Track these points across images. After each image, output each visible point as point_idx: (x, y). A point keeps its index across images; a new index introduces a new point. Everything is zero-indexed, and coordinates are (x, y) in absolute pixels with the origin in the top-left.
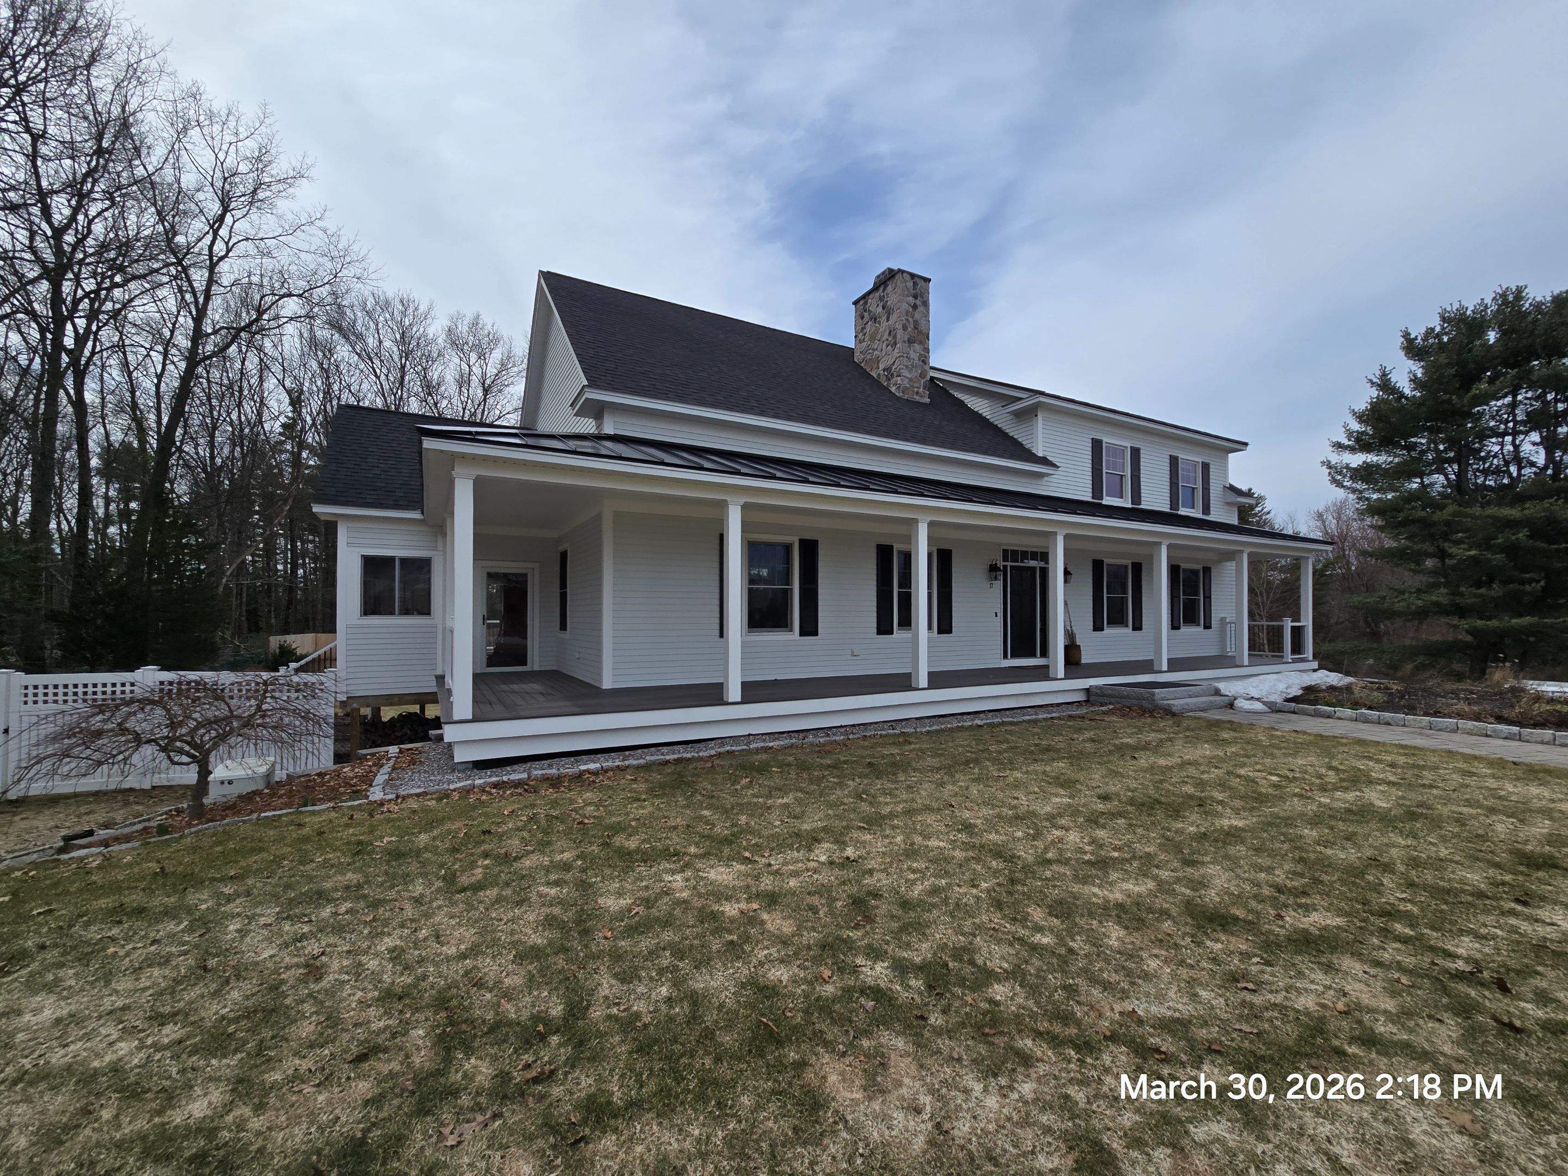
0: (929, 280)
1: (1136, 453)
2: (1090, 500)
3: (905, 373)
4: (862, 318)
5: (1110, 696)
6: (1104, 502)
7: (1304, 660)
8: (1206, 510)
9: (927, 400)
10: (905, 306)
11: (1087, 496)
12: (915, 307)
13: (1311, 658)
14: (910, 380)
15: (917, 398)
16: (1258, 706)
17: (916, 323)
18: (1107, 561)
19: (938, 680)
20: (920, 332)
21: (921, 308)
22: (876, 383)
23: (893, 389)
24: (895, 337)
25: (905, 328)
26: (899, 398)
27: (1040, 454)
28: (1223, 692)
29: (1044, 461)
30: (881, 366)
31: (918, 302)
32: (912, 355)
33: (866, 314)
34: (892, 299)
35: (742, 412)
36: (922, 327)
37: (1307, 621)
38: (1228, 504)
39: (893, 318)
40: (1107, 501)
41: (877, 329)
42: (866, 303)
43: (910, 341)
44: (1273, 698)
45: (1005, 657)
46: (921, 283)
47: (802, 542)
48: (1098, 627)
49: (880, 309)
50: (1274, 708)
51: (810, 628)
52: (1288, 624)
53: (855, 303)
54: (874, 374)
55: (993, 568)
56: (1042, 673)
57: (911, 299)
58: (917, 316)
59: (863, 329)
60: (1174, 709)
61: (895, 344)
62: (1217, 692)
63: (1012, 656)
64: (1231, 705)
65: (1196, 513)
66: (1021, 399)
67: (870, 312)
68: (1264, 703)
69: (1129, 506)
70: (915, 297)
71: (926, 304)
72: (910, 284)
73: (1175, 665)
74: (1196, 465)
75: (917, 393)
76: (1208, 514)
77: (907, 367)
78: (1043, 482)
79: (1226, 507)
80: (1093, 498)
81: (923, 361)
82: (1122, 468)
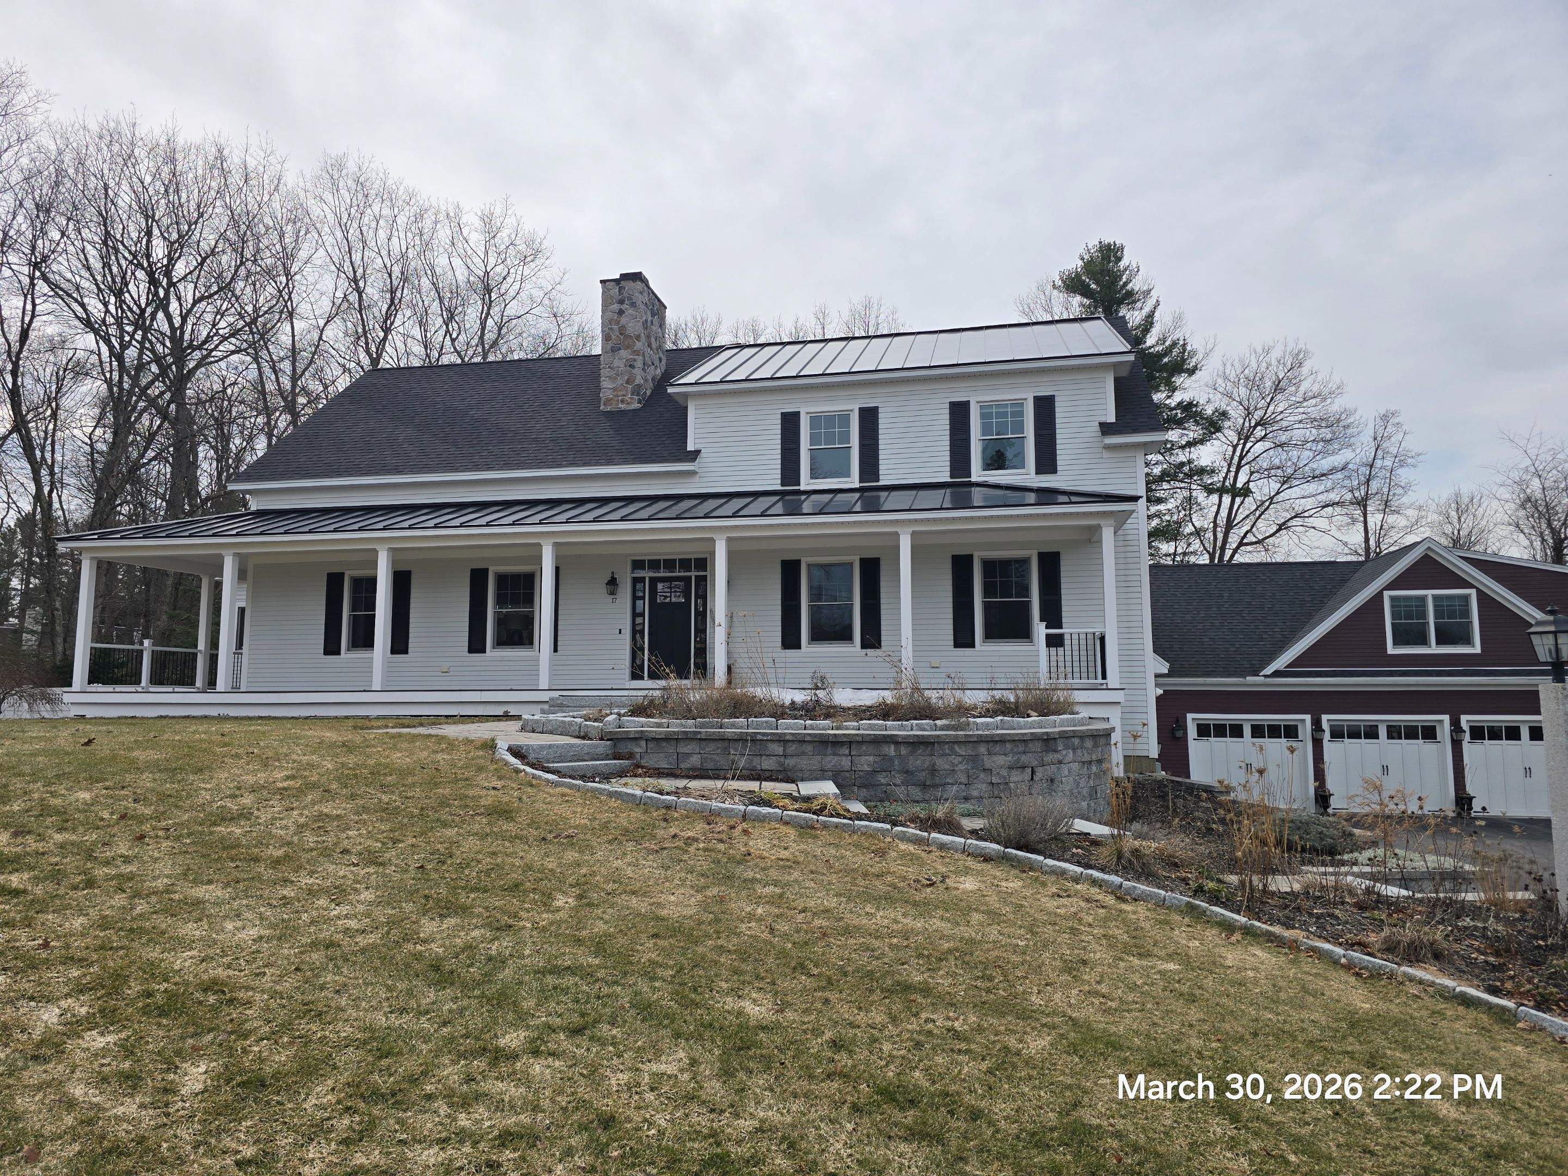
1: (869, 417)
2: (778, 487)
3: (607, 384)
6: (804, 487)
8: (1047, 468)
9: (638, 406)
10: (609, 316)
11: (771, 483)
12: (621, 312)
14: (614, 389)
15: (623, 406)
17: (620, 329)
18: (808, 560)
20: (627, 336)
21: (628, 311)
25: (608, 338)
27: (692, 447)
31: (624, 307)
32: (617, 363)
35: (350, 475)
36: (630, 331)
38: (1108, 449)
40: (809, 484)
43: (614, 350)
45: (636, 675)
46: (629, 284)
48: (789, 644)
51: (401, 647)
55: (612, 583)
57: (616, 307)
58: (623, 320)
65: (1020, 477)
69: (857, 485)
70: (621, 302)
72: (615, 290)
74: (1019, 404)
75: (622, 401)
76: (1054, 471)
77: (610, 377)
78: (696, 479)
79: (1106, 454)
80: (782, 485)
81: (630, 366)
82: (846, 437)
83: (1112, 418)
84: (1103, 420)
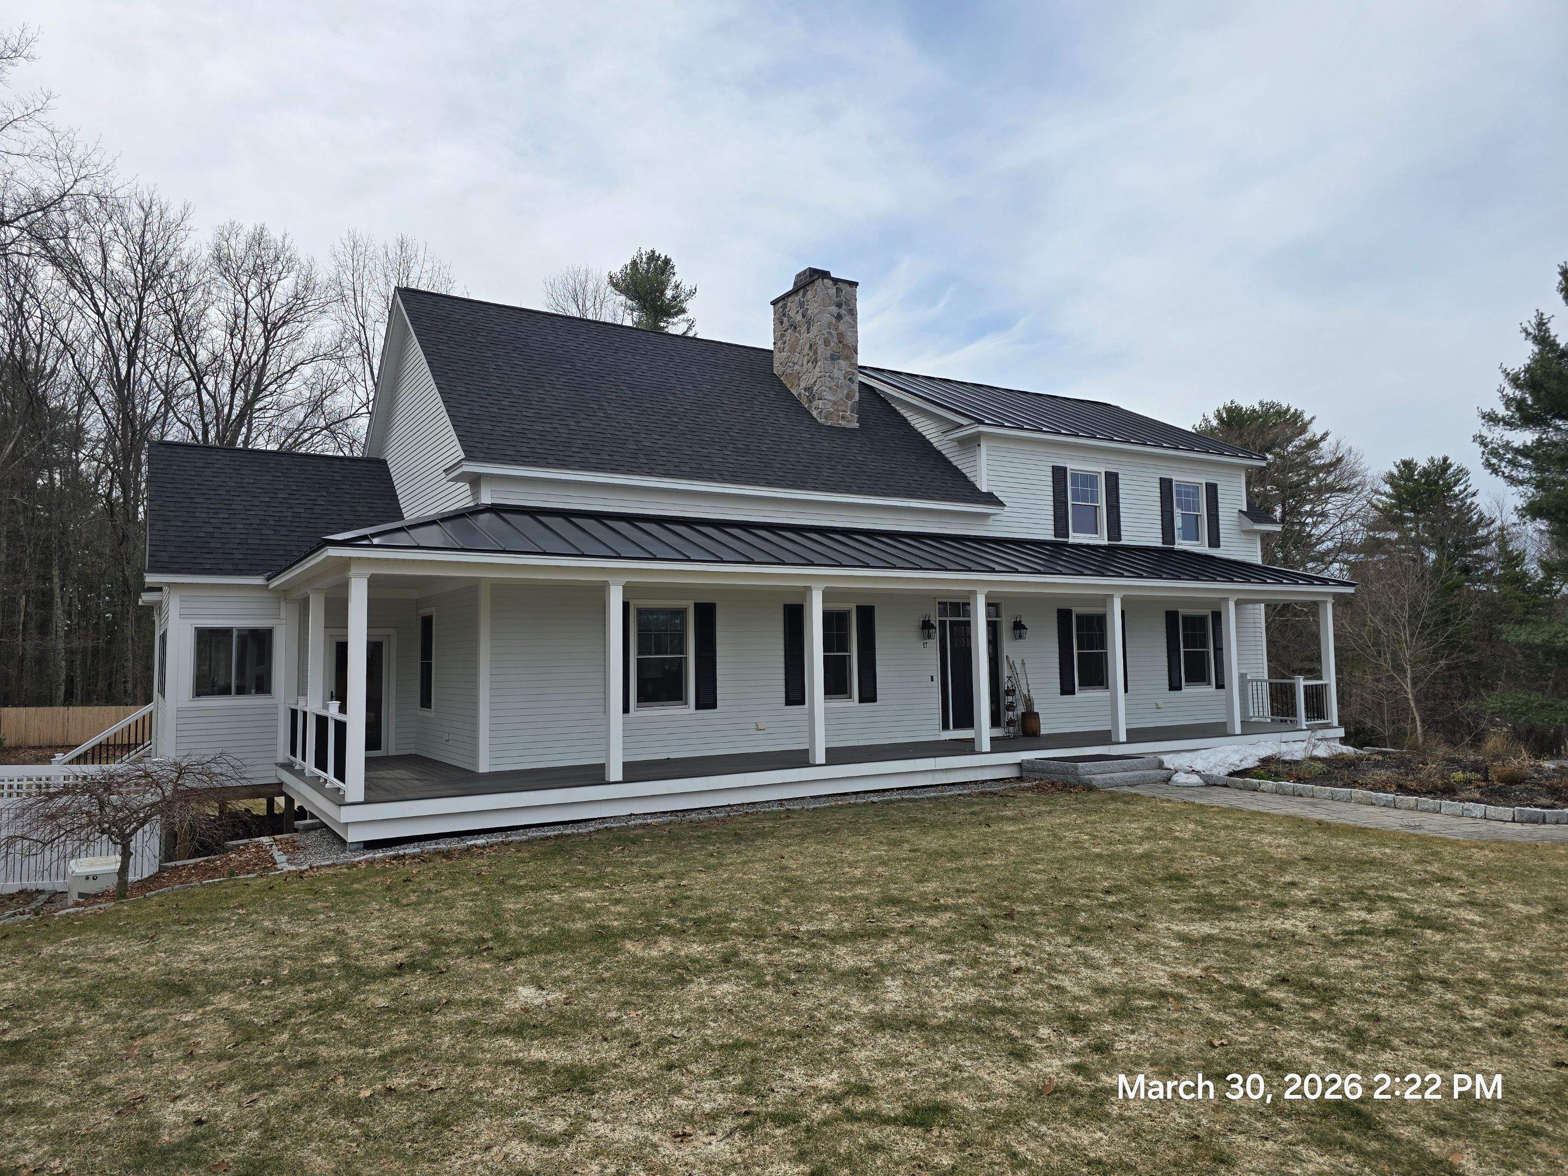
0: (856, 284)
1: (1112, 480)
2: (1052, 538)
3: (828, 395)
4: (782, 323)
5: (1039, 771)
6: (1071, 540)
7: (1328, 726)
8: (1214, 541)
9: (856, 425)
10: (826, 318)
11: (1047, 533)
12: (839, 317)
13: (1336, 723)
14: (835, 403)
15: (843, 423)
16: (1195, 779)
17: (841, 336)
18: (1076, 610)
19: (836, 756)
20: (846, 346)
21: (847, 318)
22: (796, 401)
23: (815, 413)
24: (816, 353)
25: (827, 343)
26: (822, 425)
27: (984, 489)
28: (1166, 765)
29: (991, 499)
30: (803, 385)
31: (843, 312)
32: (836, 373)
33: (785, 319)
34: (813, 309)
36: (849, 340)
37: (1330, 678)
38: (1245, 532)
39: (814, 330)
40: (1075, 538)
41: (797, 340)
42: (785, 306)
43: (833, 358)
44: (1215, 772)
45: (945, 726)
46: (846, 288)
47: (697, 606)
48: (1067, 689)
49: (799, 317)
50: (1210, 783)
51: (707, 700)
52: (1301, 683)
53: (774, 303)
54: (794, 392)
55: (926, 625)
56: (968, 747)
57: (834, 309)
58: (842, 327)
59: (782, 335)
60: (1094, 783)
61: (816, 361)
62: (1161, 765)
63: (955, 727)
64: (1168, 780)
65: (1201, 547)
66: (962, 426)
67: (789, 317)
68: (1201, 776)
69: (1105, 542)
70: (839, 305)
71: (853, 312)
72: (833, 291)
73: (1135, 735)
74: (1196, 488)
75: (843, 418)
76: (1218, 546)
77: (830, 388)
78: (990, 522)
79: (1243, 536)
80: (1055, 536)
81: (850, 379)
82: (1095, 498)
83: (1245, 509)
84: (1240, 507)
